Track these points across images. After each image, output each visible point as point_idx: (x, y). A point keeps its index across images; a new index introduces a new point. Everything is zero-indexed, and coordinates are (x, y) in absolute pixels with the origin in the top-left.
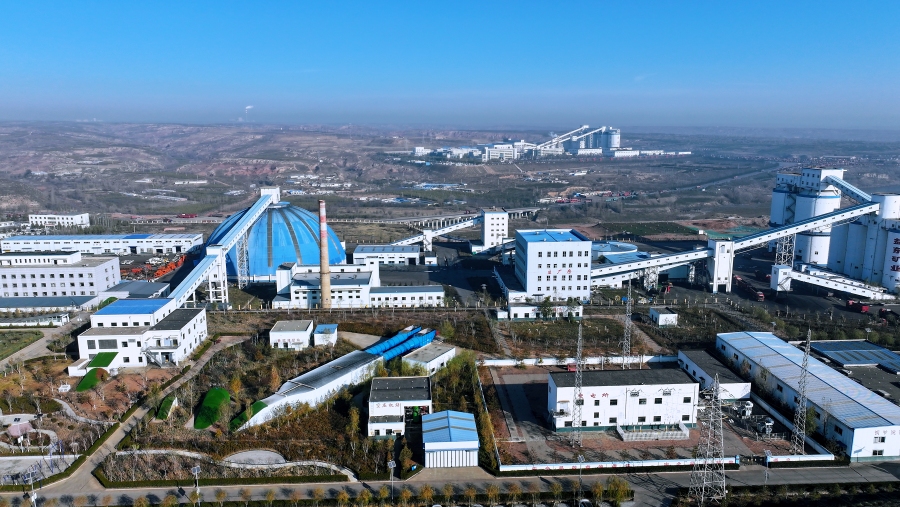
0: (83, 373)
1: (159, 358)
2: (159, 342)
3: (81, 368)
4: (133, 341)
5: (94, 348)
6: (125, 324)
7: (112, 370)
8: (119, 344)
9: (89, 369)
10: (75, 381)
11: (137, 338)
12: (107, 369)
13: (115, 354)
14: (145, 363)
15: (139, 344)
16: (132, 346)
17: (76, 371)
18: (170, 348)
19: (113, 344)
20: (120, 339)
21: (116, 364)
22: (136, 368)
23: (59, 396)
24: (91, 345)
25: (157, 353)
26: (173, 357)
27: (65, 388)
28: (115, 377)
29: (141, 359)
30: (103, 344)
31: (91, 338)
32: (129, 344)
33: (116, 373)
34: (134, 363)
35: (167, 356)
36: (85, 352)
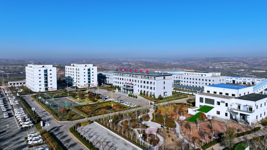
0: (194, 113)
1: (238, 116)
2: (239, 107)
3: (194, 111)
4: (223, 102)
5: (202, 102)
6: (221, 93)
7: (209, 116)
8: (216, 103)
9: (197, 112)
10: (189, 116)
11: (226, 101)
12: (206, 114)
13: (212, 108)
14: (229, 117)
15: (227, 105)
16: (223, 105)
17: (192, 111)
18: (247, 112)
19: (212, 102)
20: (216, 100)
21: (211, 114)
22: (223, 119)
23: (178, 120)
24: (201, 100)
25: (237, 113)
26: (248, 119)
27: (183, 118)
28: (209, 120)
29: (226, 115)
30: (208, 101)
31: (202, 96)
32: (221, 103)
33: (211, 118)
34: (222, 116)
35: (244, 116)
36: (198, 104)
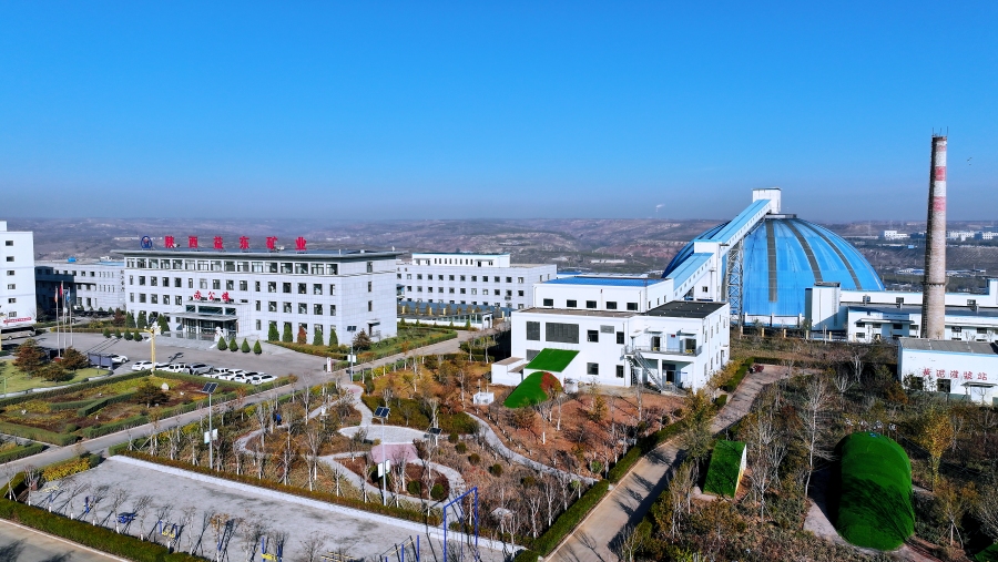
0: (516, 380)
1: (658, 374)
2: (657, 342)
3: (513, 371)
4: (609, 330)
5: (537, 337)
6: (591, 304)
7: (568, 381)
8: (583, 335)
9: (528, 372)
10: (501, 391)
11: (618, 324)
12: (560, 376)
13: (573, 354)
14: (626, 381)
15: (620, 338)
16: (607, 340)
17: (503, 374)
18: (681, 353)
19: (570, 333)
20: (586, 324)
21: (575, 373)
22: (613, 388)
23: (473, 409)
24: (532, 331)
25: (653, 363)
26: (683, 378)
27: (484, 398)
28: (574, 396)
29: (620, 371)
30: (556, 332)
31: (533, 317)
32: (601, 335)
33: (575, 389)
34: (607, 378)
35: (671, 369)
36: (520, 346)
